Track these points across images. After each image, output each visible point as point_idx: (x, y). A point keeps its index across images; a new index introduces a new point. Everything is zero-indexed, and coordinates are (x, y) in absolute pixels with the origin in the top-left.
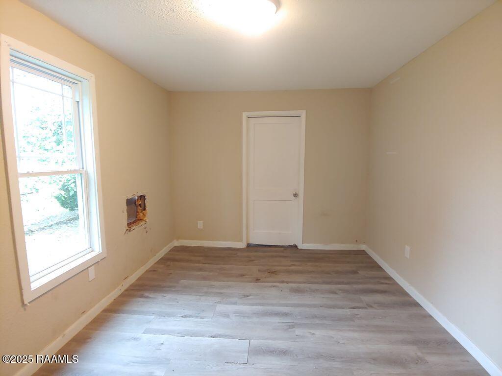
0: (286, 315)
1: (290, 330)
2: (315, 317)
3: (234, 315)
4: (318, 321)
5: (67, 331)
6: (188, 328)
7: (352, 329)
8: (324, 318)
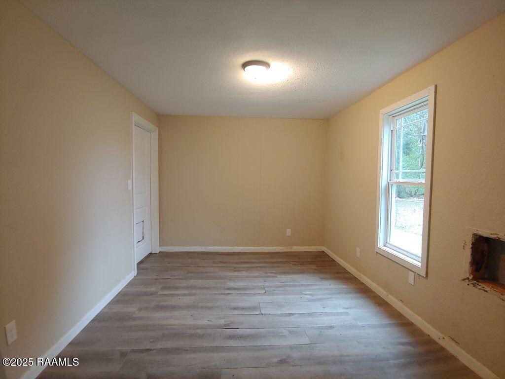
0: (231, 337)
1: (228, 323)
2: (201, 337)
3: (285, 334)
4: (199, 331)
5: (390, 296)
6: (316, 319)
7: (171, 327)
8: (192, 336)
